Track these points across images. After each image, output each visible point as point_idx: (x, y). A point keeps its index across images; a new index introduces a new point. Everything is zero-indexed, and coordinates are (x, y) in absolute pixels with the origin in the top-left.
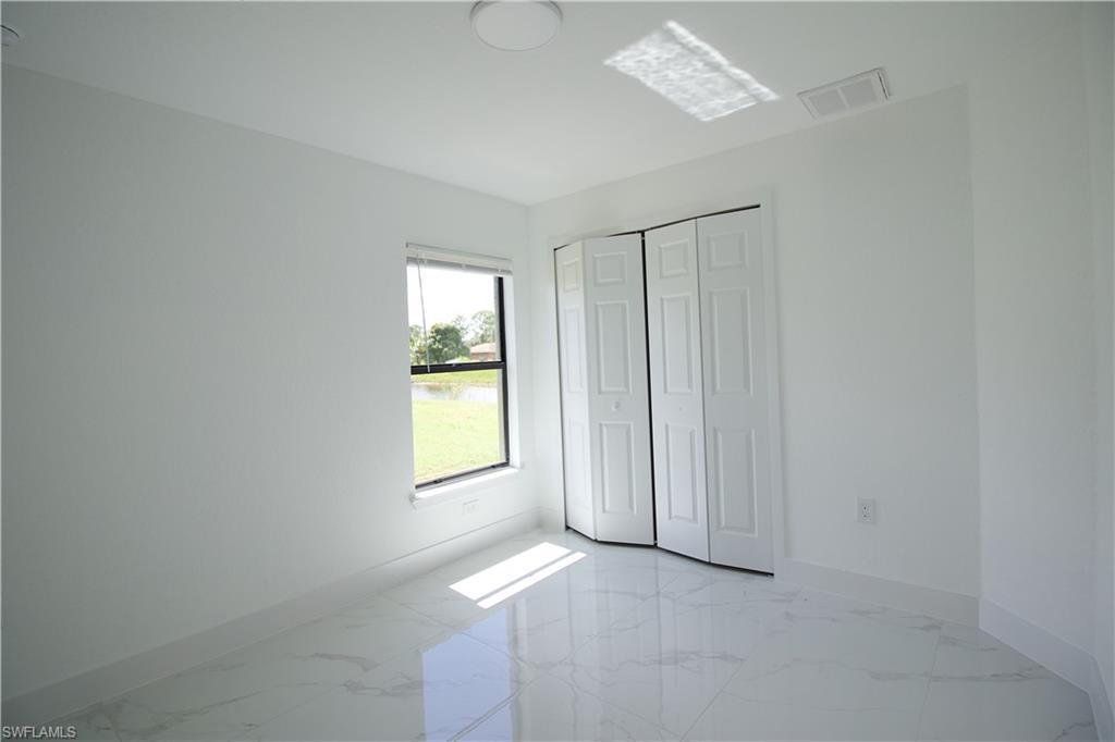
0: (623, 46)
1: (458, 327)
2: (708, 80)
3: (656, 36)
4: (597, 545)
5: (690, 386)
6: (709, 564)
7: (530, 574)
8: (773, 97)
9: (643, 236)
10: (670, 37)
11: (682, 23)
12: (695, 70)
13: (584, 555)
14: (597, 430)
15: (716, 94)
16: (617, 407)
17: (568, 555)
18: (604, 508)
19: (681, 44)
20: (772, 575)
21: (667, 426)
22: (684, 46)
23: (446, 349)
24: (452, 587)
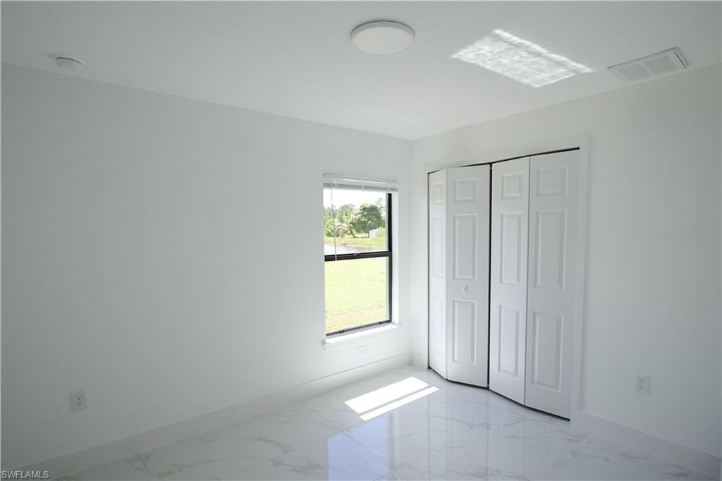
0: (464, 46)
1: (379, 206)
2: (533, 63)
3: (487, 39)
4: (446, 382)
5: (518, 280)
6: (524, 406)
7: (398, 400)
8: (588, 70)
9: (491, 166)
10: (498, 39)
11: (506, 30)
12: (522, 57)
13: (438, 389)
14: (451, 304)
15: (542, 71)
16: (466, 290)
17: (428, 387)
18: (453, 358)
19: (508, 42)
20: (569, 420)
21: (500, 306)
22: (510, 43)
23: (370, 222)
24: (347, 402)
